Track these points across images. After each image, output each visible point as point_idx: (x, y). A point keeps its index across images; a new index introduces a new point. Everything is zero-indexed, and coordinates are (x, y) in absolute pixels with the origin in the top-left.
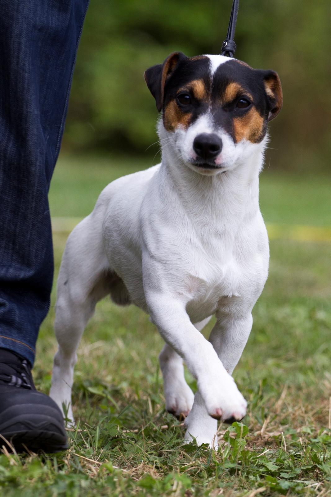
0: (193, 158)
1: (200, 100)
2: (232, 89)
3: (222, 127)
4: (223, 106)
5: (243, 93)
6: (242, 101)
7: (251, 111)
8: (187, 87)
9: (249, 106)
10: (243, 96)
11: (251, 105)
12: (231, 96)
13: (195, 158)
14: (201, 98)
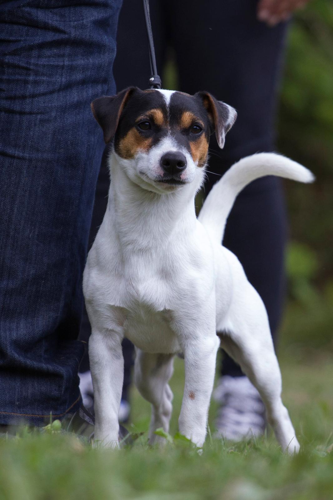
0: (160, 175)
1: (160, 126)
2: (187, 117)
3: (185, 147)
4: (181, 131)
5: (196, 120)
6: (195, 127)
7: (202, 136)
8: (147, 116)
9: (201, 132)
10: (197, 123)
11: (202, 131)
12: (187, 123)
13: (162, 175)
14: (160, 124)
